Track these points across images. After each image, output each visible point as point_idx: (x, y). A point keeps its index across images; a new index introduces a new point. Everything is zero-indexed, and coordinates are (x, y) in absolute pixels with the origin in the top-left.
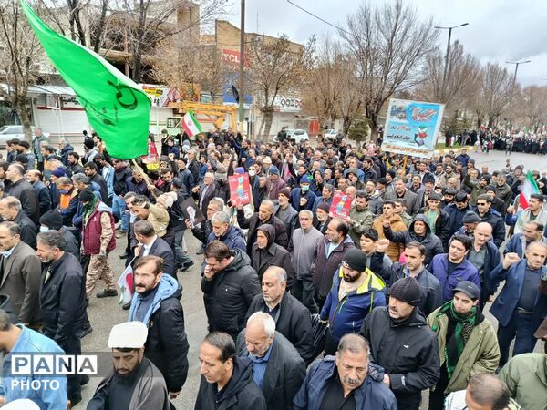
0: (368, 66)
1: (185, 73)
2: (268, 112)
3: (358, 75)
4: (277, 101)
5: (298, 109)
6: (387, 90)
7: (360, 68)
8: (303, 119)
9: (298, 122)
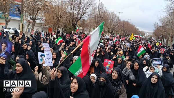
8: (45, 26)
9: (43, 27)
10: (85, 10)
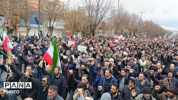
0: (91, 12)
1: (12, 11)
2: (51, 29)
3: (87, 15)
4: (54, 24)
5: (63, 27)
6: (98, 21)
7: (87, 12)
8: (65, 32)
9: (63, 33)
10: (104, 15)
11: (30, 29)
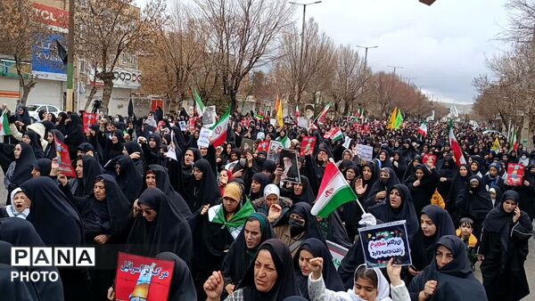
2: (107, 78)
5: (137, 84)
6: (246, 64)
8: (142, 97)
9: (136, 101)
11: (33, 85)
